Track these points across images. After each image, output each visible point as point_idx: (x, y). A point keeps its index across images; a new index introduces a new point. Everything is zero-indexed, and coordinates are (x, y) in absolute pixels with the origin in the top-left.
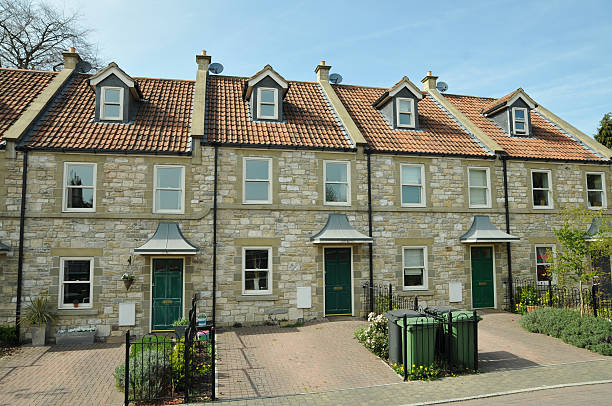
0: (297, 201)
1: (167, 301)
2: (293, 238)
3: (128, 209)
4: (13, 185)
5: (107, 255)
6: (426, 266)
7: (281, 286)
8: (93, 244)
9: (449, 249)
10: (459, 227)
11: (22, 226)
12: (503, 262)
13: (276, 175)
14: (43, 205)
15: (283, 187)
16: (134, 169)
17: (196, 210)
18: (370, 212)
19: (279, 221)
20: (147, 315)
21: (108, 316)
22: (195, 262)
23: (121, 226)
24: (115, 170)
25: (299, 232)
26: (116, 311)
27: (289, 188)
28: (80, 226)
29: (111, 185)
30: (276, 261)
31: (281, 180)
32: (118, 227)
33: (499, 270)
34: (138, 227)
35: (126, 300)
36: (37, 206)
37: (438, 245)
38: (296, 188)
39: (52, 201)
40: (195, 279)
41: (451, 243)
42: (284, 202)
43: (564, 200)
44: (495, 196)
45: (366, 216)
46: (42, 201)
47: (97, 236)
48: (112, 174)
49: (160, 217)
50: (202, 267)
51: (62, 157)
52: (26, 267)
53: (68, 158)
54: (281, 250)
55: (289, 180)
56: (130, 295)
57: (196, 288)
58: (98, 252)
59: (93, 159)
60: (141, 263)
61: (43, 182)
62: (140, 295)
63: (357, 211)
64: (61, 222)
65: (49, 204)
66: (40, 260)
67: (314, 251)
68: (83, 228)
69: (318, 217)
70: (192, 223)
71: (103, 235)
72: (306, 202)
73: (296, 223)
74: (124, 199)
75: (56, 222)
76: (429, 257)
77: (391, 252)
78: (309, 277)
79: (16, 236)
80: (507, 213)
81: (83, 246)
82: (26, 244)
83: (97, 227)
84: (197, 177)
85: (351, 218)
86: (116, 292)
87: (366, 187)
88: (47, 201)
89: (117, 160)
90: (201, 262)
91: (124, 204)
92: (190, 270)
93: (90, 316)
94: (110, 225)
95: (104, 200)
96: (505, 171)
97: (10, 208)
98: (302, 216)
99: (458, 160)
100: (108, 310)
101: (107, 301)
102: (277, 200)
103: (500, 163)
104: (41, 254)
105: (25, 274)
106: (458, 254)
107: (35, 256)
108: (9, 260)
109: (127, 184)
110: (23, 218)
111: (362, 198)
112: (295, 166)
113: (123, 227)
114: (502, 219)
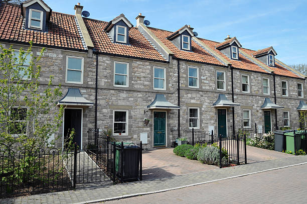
0: (208, 88)
1: (159, 132)
2: (206, 104)
3: (143, 87)
4: (91, 71)
5: (135, 109)
6: (250, 118)
7: (203, 125)
8: (128, 104)
9: (257, 111)
10: (260, 102)
11: (96, 92)
12: (274, 117)
13: (200, 76)
14: (105, 82)
15: (203, 81)
16: (145, 68)
17: (171, 89)
18: (233, 94)
19: (202, 96)
20: (151, 138)
21: (135, 139)
22: (171, 113)
23: (140, 95)
24: (137, 67)
25: (209, 101)
26: (139, 137)
27: (205, 81)
28: (123, 94)
29: (136, 74)
30: (201, 114)
31: (202, 77)
32: (139, 96)
33: (273, 121)
34: (147, 96)
35: (143, 131)
36: (102, 83)
37: (254, 109)
38: (207, 82)
39: (109, 81)
40: (171, 122)
41: (258, 108)
42: (204, 88)
43: (292, 93)
44: (271, 90)
45: (231, 95)
46: (105, 80)
47: (130, 99)
48: (136, 69)
49: (156, 91)
50: (174, 116)
51: (113, 59)
52: (98, 114)
53: (116, 59)
54: (203, 109)
55: (205, 78)
56: (145, 129)
57: (171, 126)
58: (130, 108)
59: (127, 61)
60: (149, 113)
61: (105, 70)
62: (149, 129)
63: (228, 93)
64: (113, 91)
65: (108, 82)
66: (105, 111)
67: (214, 110)
68: (124, 95)
69: (215, 95)
70: (169, 95)
71: (132, 99)
72: (211, 88)
73: (208, 97)
74: (141, 82)
75: (111, 91)
76: (251, 114)
77: (239, 111)
78: (213, 122)
79: (93, 98)
80: (275, 98)
81: (124, 104)
82: (98, 102)
83: (130, 95)
84: (171, 74)
85: (227, 96)
86: (138, 127)
87: (231, 83)
88: (106, 80)
89: (137, 62)
90: (173, 114)
91: (141, 84)
92: (169, 117)
93: (127, 139)
94: (135, 94)
95: (133, 82)
96: (274, 80)
97: (90, 83)
98: (210, 94)
99: (260, 74)
100: (135, 136)
101: (134, 132)
102: (201, 87)
103: (272, 77)
104: (105, 108)
105: (98, 118)
106: (260, 114)
107: (102, 109)
108: (90, 110)
109: (142, 75)
110: (96, 89)
111: (230, 88)
112: (207, 72)
113: (141, 95)
114: (273, 99)
